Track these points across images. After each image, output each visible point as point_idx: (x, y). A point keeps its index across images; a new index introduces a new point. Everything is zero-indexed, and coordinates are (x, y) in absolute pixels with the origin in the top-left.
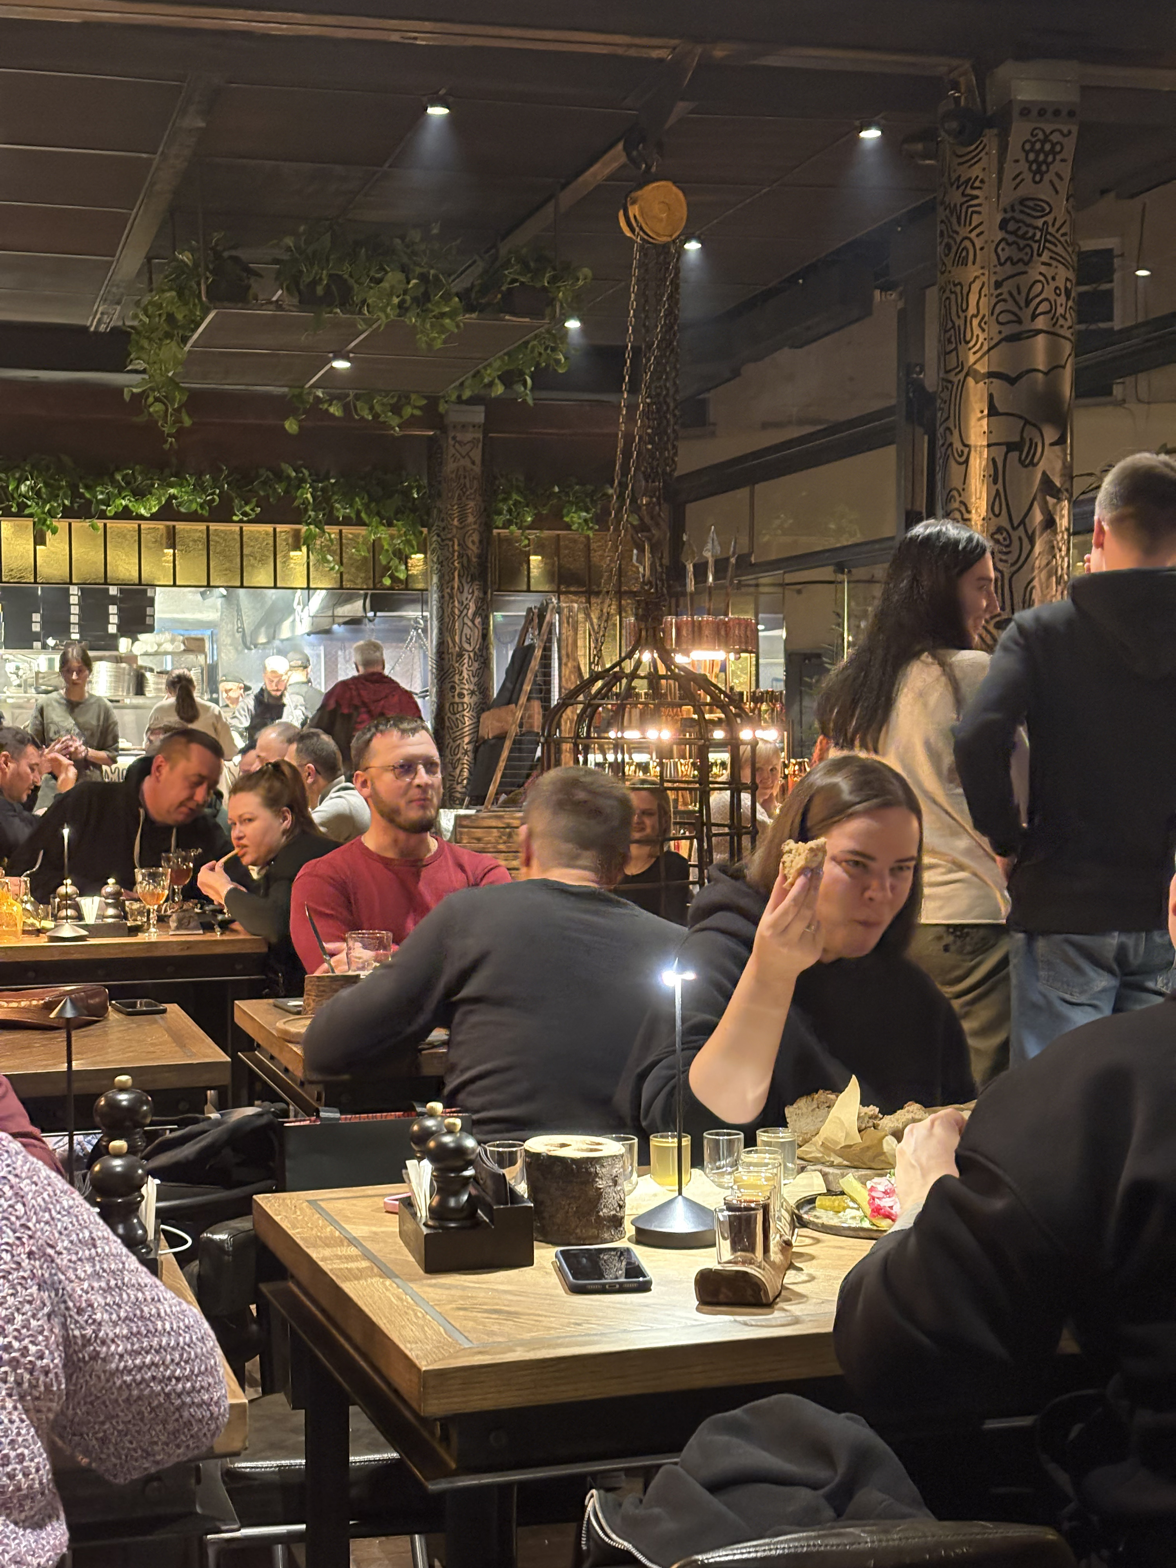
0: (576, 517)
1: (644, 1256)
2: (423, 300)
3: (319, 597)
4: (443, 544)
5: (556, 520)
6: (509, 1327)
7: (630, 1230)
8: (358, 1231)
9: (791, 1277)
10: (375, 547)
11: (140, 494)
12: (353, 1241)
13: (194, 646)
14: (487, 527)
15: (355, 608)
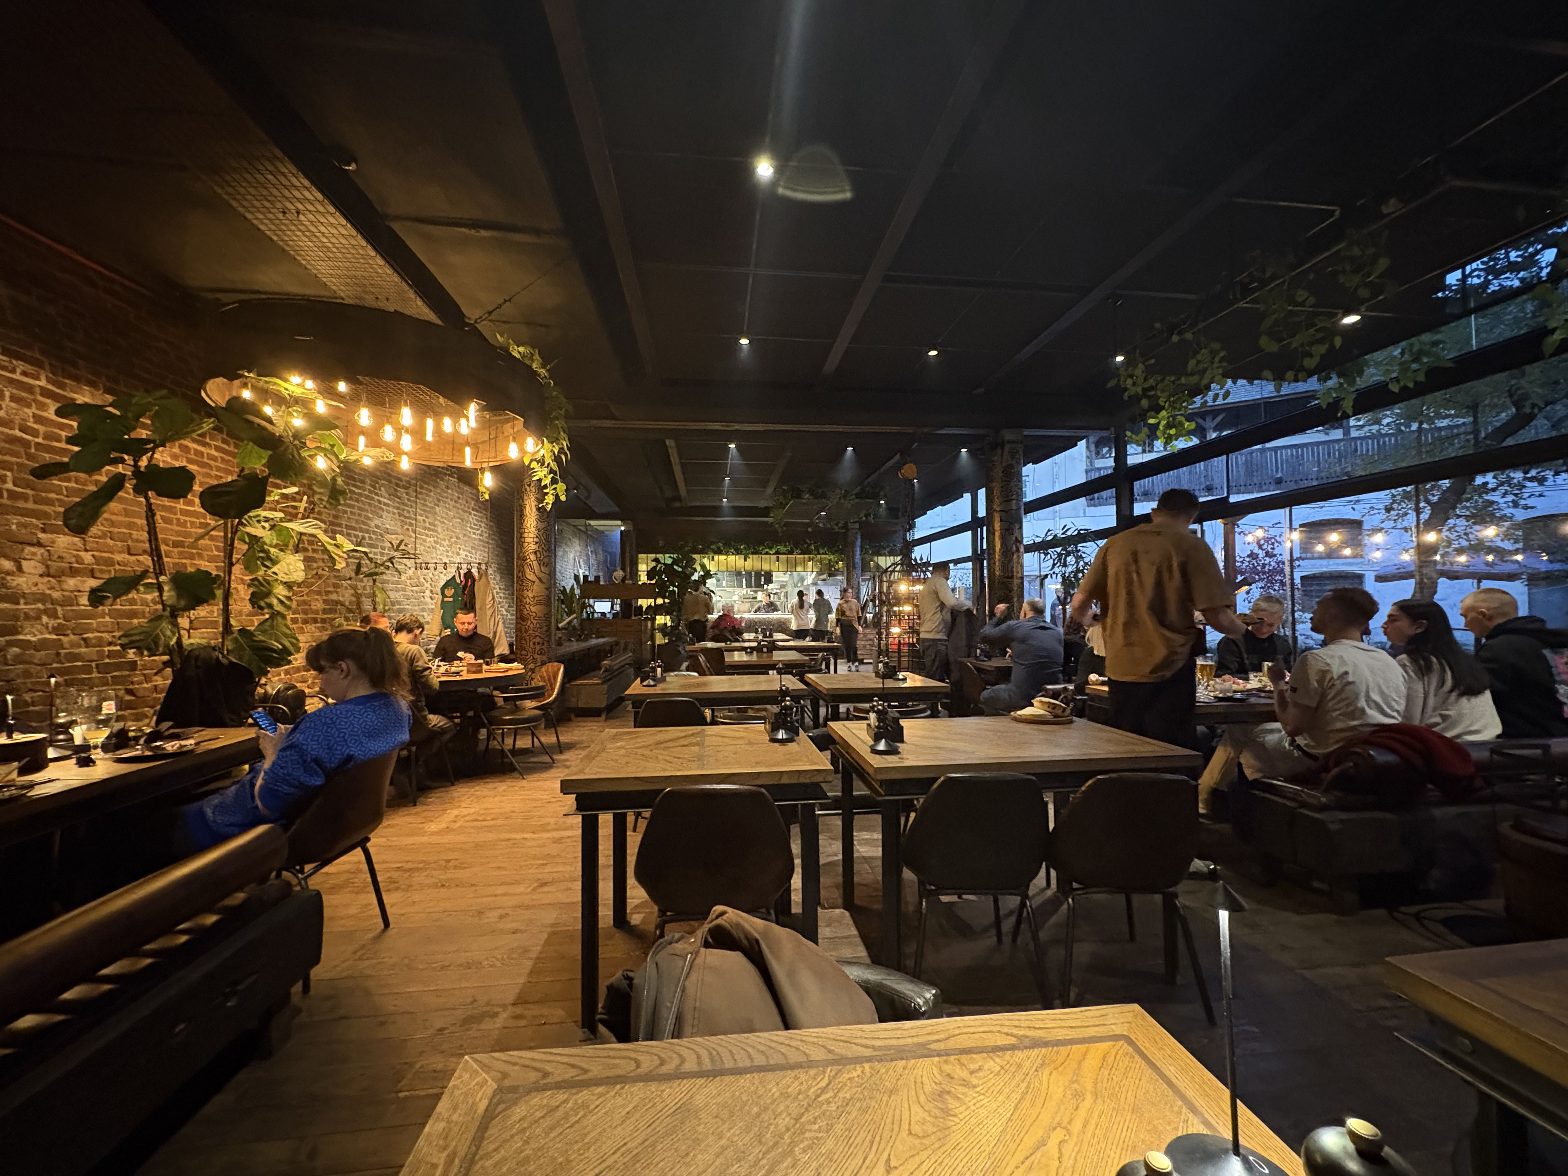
2: (845, 496)
3: (815, 573)
4: (848, 560)
10: (830, 561)
13: (783, 587)
15: (825, 576)
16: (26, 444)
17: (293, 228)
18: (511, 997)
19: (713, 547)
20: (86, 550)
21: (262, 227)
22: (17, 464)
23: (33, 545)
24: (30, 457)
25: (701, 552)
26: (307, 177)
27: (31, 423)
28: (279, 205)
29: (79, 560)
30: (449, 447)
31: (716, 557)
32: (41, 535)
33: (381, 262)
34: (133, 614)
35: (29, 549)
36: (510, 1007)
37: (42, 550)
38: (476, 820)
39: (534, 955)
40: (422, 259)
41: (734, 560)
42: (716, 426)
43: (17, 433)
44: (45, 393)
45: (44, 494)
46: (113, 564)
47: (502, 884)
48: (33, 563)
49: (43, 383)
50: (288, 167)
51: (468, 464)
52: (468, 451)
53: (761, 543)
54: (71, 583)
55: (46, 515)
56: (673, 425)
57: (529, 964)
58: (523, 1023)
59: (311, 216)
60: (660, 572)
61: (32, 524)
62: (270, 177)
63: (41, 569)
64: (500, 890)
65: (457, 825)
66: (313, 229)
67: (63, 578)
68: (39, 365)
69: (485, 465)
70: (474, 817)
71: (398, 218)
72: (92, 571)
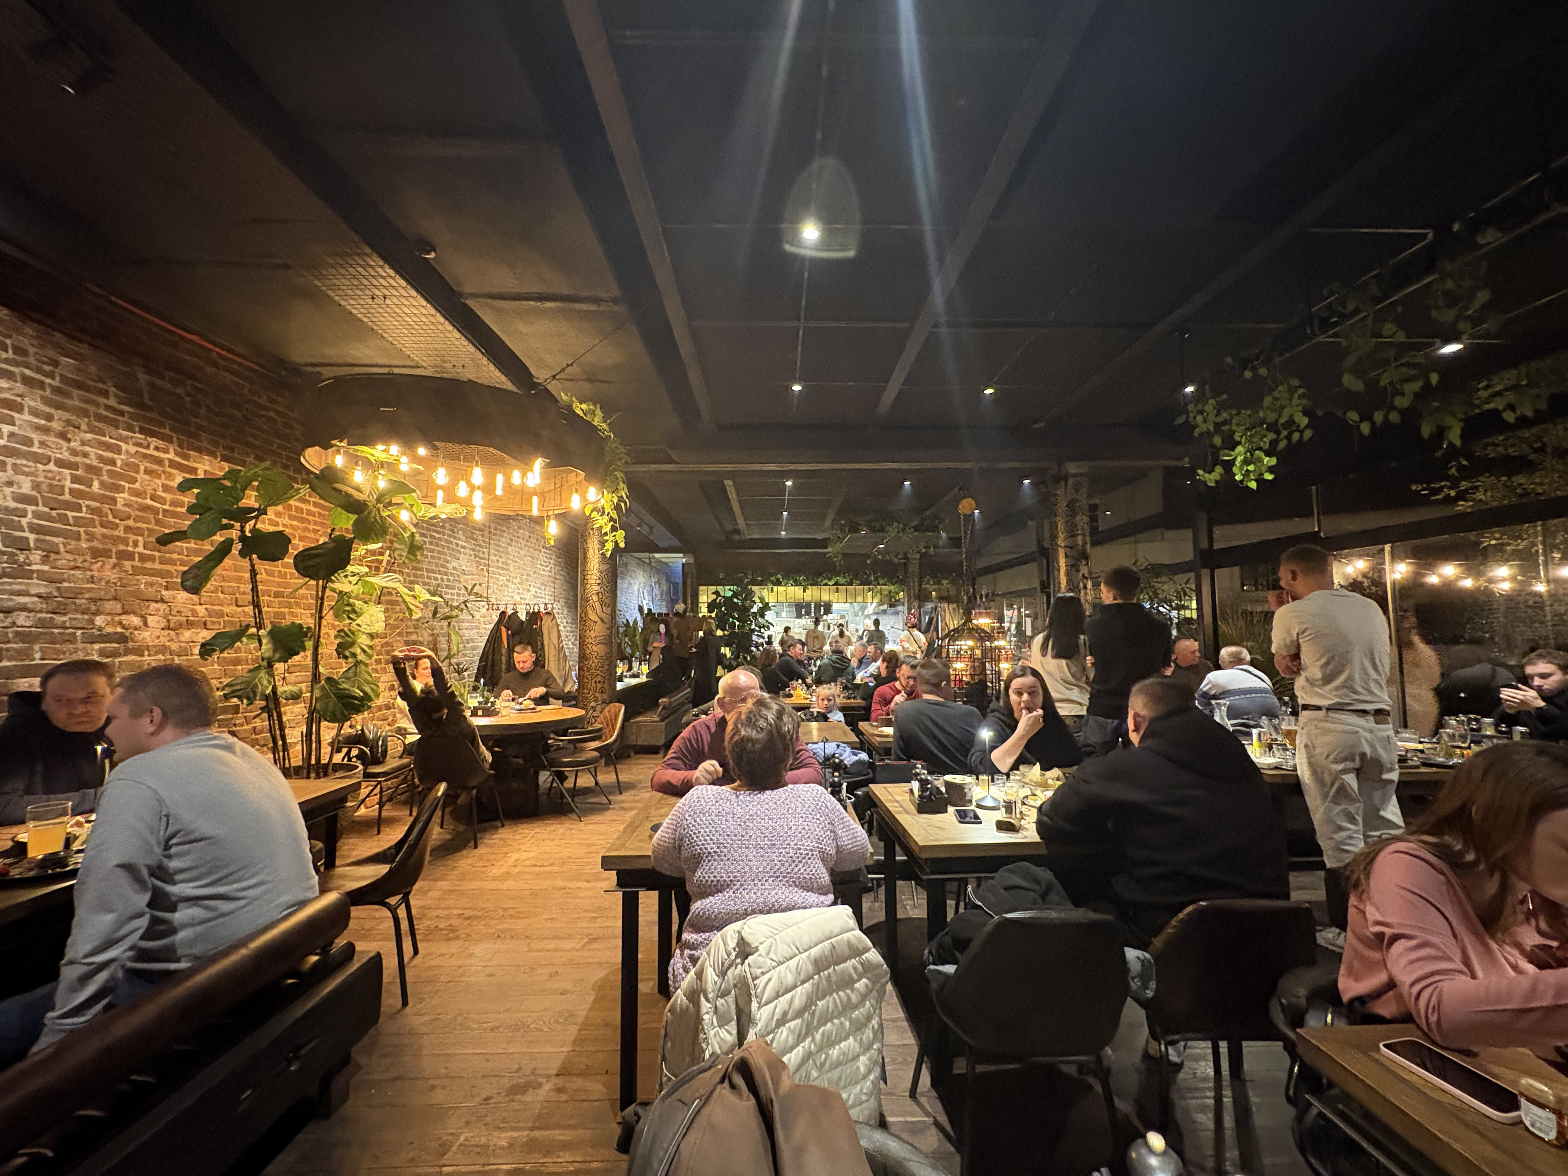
0: (945, 582)
1: (979, 812)
2: (904, 530)
3: (874, 604)
4: (909, 590)
5: (939, 583)
6: (943, 833)
7: (974, 803)
8: (898, 798)
9: (1023, 822)
10: (890, 592)
11: (830, 579)
12: (897, 802)
13: (843, 617)
14: (920, 585)
15: (885, 607)
16: (156, 511)
17: (381, 310)
18: (555, 1065)
19: (773, 579)
20: (201, 604)
21: (354, 311)
22: (148, 529)
23: (157, 602)
24: (158, 522)
25: (760, 584)
26: (392, 267)
27: (160, 493)
28: (367, 292)
29: (194, 613)
30: (519, 498)
31: (775, 588)
32: (164, 592)
33: (458, 335)
34: (237, 662)
35: (154, 605)
36: (553, 1078)
37: (165, 606)
38: (535, 865)
39: (580, 1020)
40: (495, 329)
41: (795, 592)
42: (772, 467)
43: (149, 502)
44: (173, 464)
45: (168, 555)
46: (222, 616)
47: (555, 937)
48: (156, 618)
49: (171, 456)
50: (375, 261)
51: (535, 512)
52: (535, 500)
53: (820, 574)
54: (187, 635)
55: (169, 574)
56: (730, 467)
57: (573, 1030)
58: (564, 1097)
59: (395, 300)
60: (719, 606)
61: (157, 582)
62: (360, 269)
63: (164, 624)
64: (552, 945)
65: (516, 870)
66: (398, 310)
67: (180, 631)
68: (168, 439)
69: (550, 513)
70: (533, 862)
71: (473, 295)
72: (205, 624)
